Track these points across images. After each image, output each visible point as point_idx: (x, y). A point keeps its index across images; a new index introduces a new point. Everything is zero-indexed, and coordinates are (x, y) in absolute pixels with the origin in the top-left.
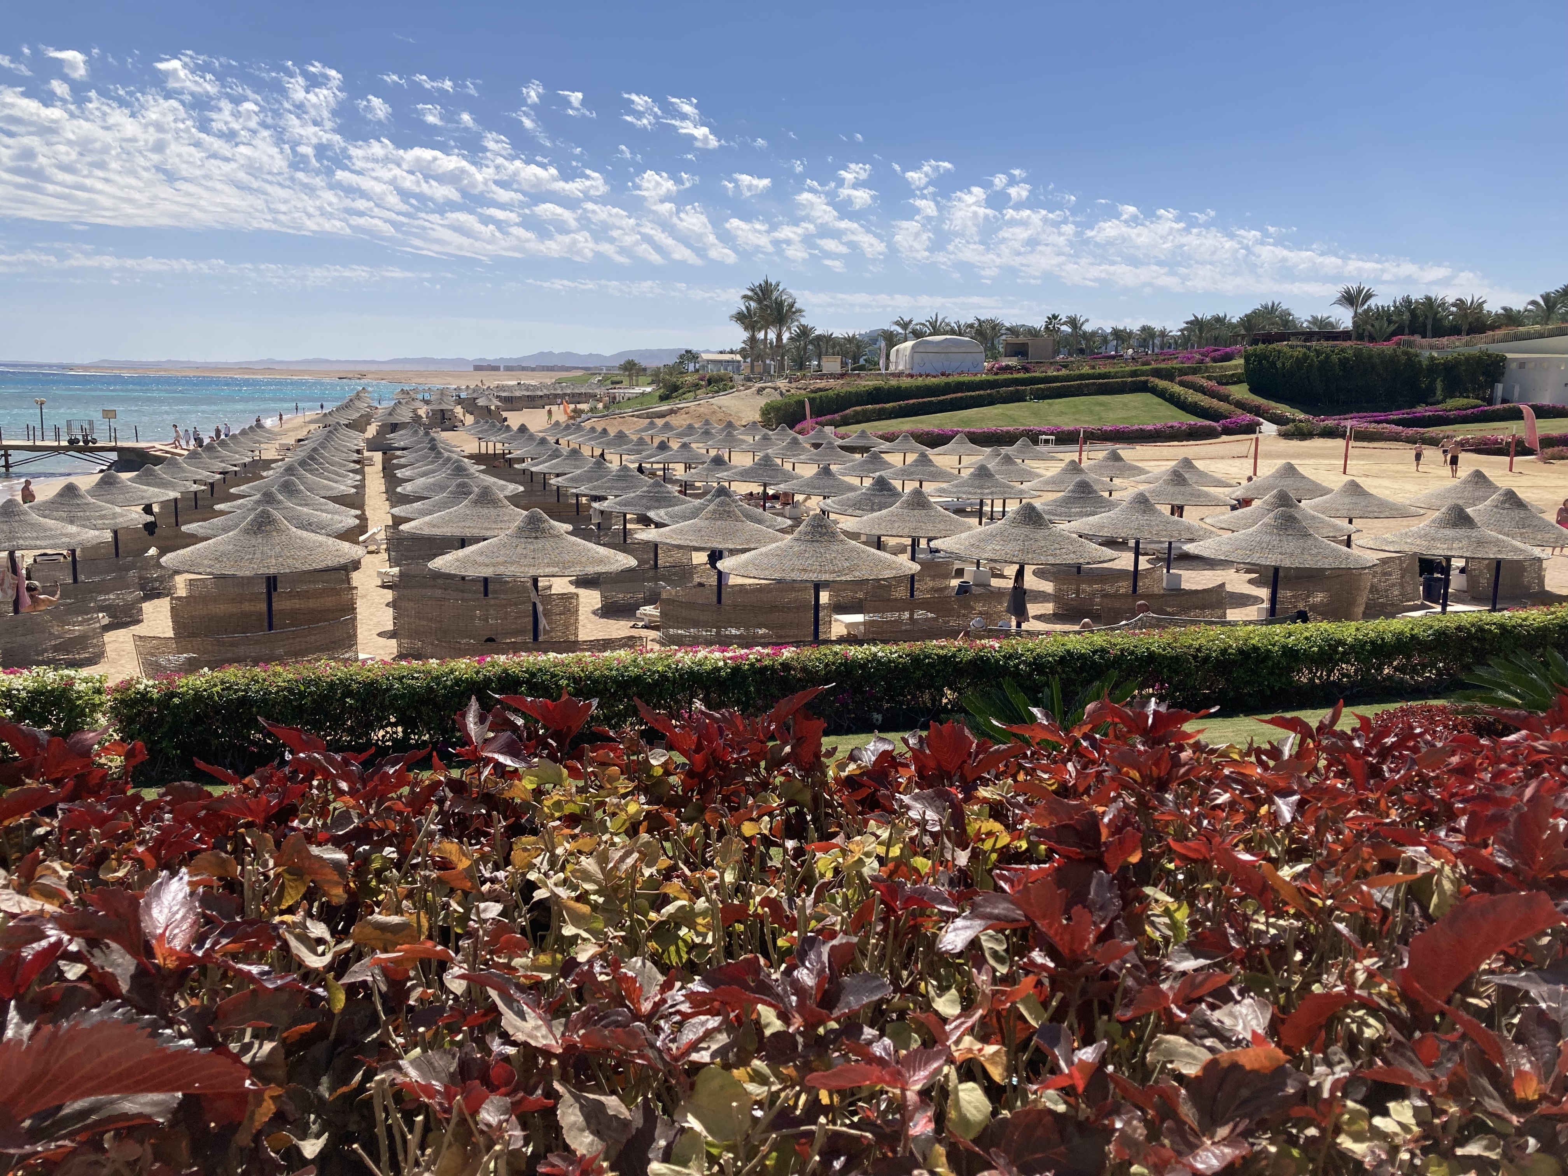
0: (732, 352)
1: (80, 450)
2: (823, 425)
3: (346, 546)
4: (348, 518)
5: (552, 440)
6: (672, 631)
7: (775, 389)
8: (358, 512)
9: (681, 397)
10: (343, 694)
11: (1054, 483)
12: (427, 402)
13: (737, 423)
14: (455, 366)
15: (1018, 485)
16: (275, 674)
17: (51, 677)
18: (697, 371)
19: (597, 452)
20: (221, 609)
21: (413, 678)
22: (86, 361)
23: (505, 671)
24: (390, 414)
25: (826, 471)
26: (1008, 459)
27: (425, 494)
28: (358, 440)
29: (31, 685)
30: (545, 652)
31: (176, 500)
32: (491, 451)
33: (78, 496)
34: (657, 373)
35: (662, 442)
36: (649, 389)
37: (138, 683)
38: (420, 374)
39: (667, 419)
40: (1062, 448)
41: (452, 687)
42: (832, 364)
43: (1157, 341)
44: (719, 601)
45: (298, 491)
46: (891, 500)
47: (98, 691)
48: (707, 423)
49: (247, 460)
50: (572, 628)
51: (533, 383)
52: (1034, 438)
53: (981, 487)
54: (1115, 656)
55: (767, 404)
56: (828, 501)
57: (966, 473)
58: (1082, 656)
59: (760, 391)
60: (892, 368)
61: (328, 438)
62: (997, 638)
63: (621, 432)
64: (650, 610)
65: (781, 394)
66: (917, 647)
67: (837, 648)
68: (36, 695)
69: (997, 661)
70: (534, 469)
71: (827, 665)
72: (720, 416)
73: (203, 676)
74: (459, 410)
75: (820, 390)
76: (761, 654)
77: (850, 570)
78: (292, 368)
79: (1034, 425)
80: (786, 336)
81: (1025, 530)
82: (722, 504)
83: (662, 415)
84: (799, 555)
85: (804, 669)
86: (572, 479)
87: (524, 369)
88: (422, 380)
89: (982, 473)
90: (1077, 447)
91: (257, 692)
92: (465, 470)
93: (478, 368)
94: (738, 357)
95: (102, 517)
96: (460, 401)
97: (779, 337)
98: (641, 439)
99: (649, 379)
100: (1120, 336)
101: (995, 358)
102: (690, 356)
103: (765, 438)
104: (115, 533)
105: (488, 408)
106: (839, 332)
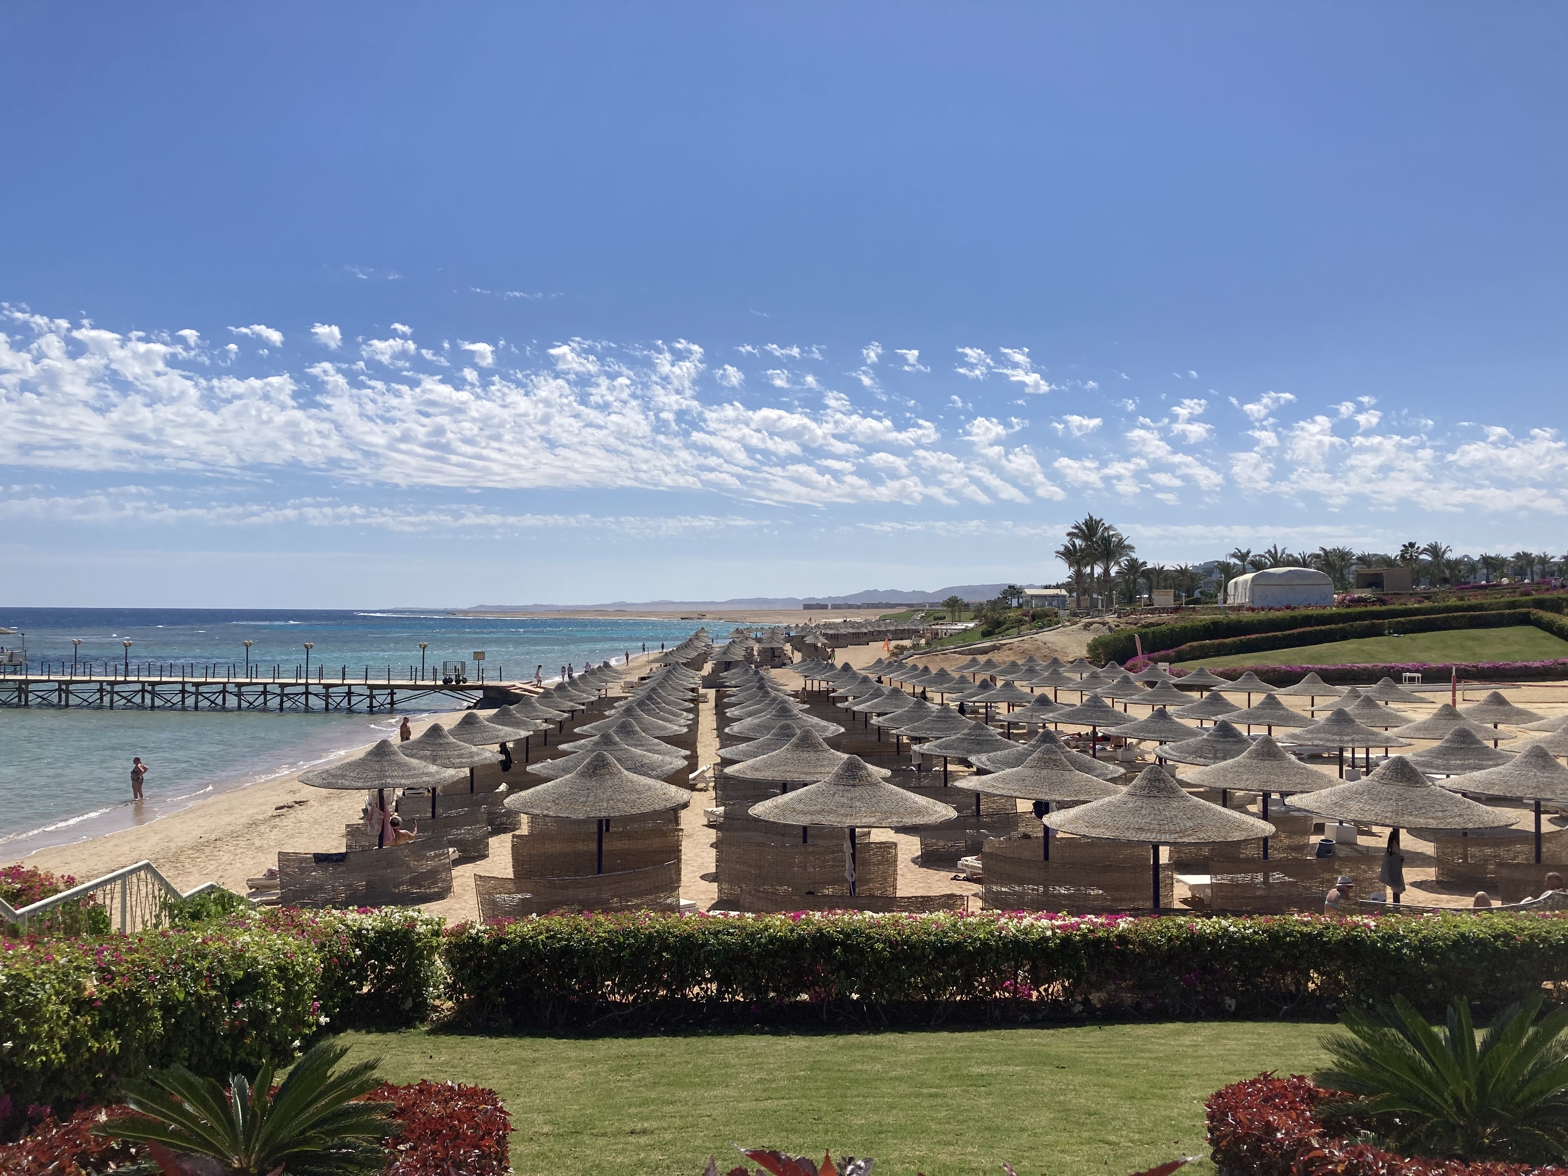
0: (1058, 587)
1: (453, 689)
2: (1156, 662)
3: (673, 789)
4: (676, 760)
5: (873, 677)
6: (995, 888)
7: (1104, 624)
8: (688, 753)
9: (1004, 633)
10: (660, 948)
11: (1425, 730)
12: (759, 640)
13: (1062, 659)
14: (786, 606)
15: (1382, 731)
16: (598, 924)
17: (396, 915)
18: (1020, 606)
19: (919, 690)
20: (555, 848)
21: (729, 934)
22: (466, 607)
23: (820, 930)
24: (725, 653)
25: (1162, 714)
26: (1369, 702)
27: (751, 735)
28: (695, 678)
29: (378, 925)
30: (861, 910)
31: (527, 738)
32: (816, 689)
33: (442, 736)
34: (979, 608)
35: (985, 681)
36: (971, 625)
37: (472, 927)
38: (754, 613)
39: (990, 655)
40: (1431, 686)
41: (766, 945)
42: (1164, 598)
43: (1537, 568)
44: (1046, 858)
45: (635, 732)
46: (1237, 747)
47: (436, 934)
48: (1031, 659)
49: (593, 699)
50: (891, 880)
51: (858, 620)
52: (1396, 676)
53: (1340, 734)
54: (1523, 943)
55: (1095, 640)
56: (1166, 747)
57: (1322, 717)
58: (1480, 942)
59: (1087, 627)
60: (1230, 601)
61: (666, 678)
62: (1371, 913)
63: (942, 670)
64: (971, 861)
65: (1110, 629)
66: (1274, 921)
67: (1181, 920)
68: (383, 935)
69: (1374, 943)
70: (855, 708)
71: (1170, 939)
72: (1045, 652)
73: (530, 922)
74: (788, 647)
75: (1151, 625)
76: (1094, 924)
77: (1194, 830)
78: (641, 609)
79: (1395, 661)
80: (1114, 571)
81: (1398, 788)
82: (1048, 751)
83: (984, 651)
84: (1135, 811)
85: (1144, 943)
86: (892, 719)
87: (850, 607)
88: (756, 619)
89: (1340, 718)
90: (1450, 686)
91: (579, 941)
92: (789, 711)
93: (807, 607)
94: (1064, 592)
95: (460, 756)
96: (789, 639)
97: (1107, 571)
98: (962, 677)
99: (972, 615)
100: (1491, 564)
101: (1345, 589)
102: (1013, 591)
103: (1094, 676)
104: (472, 771)
105: (815, 646)
106: (1170, 565)
